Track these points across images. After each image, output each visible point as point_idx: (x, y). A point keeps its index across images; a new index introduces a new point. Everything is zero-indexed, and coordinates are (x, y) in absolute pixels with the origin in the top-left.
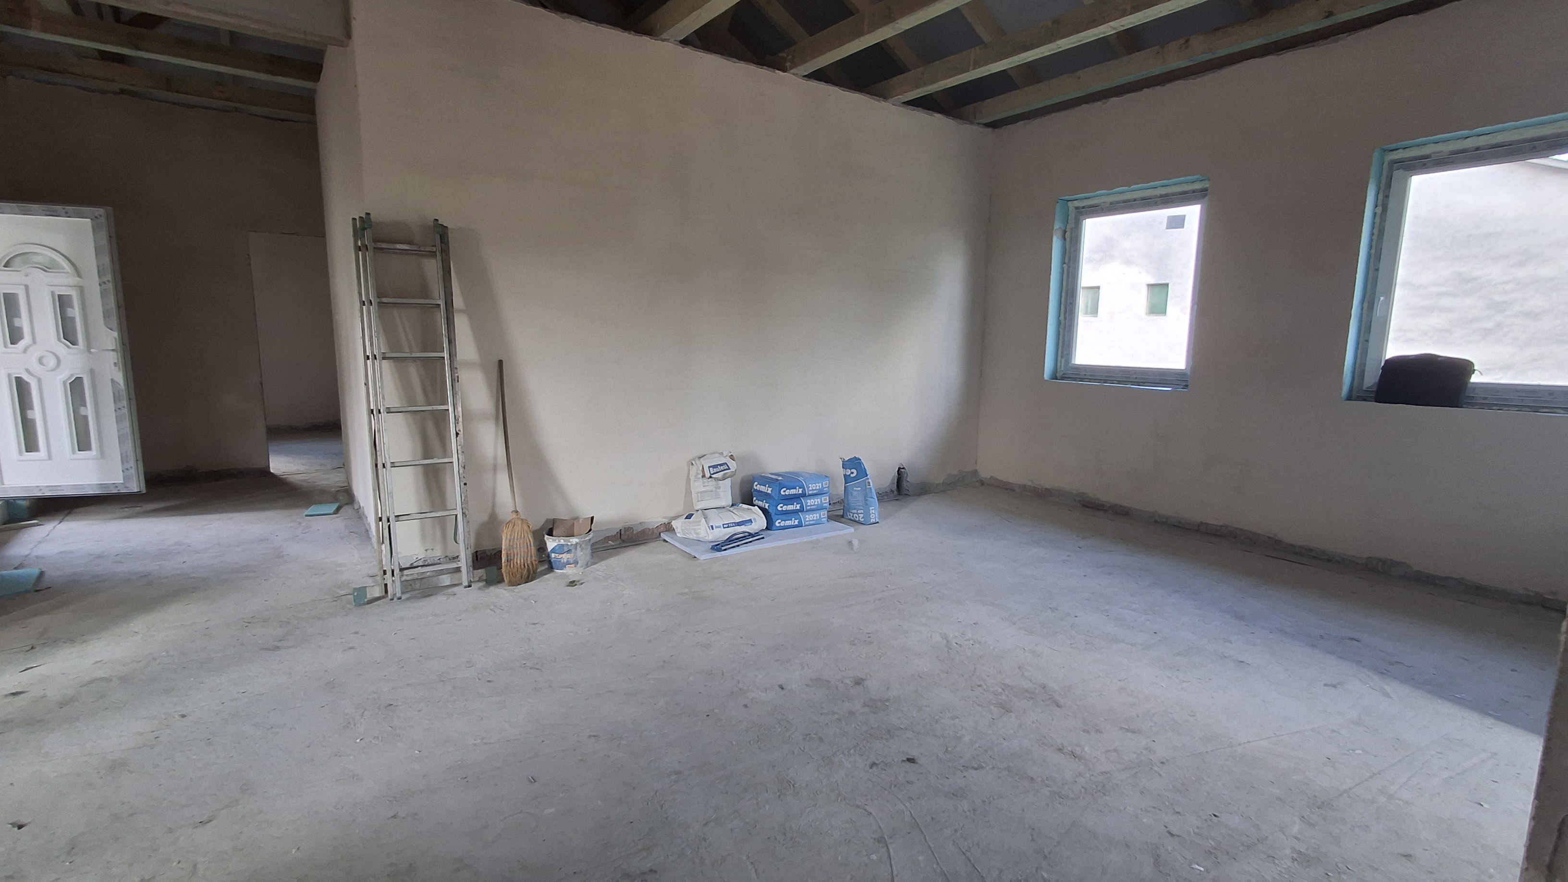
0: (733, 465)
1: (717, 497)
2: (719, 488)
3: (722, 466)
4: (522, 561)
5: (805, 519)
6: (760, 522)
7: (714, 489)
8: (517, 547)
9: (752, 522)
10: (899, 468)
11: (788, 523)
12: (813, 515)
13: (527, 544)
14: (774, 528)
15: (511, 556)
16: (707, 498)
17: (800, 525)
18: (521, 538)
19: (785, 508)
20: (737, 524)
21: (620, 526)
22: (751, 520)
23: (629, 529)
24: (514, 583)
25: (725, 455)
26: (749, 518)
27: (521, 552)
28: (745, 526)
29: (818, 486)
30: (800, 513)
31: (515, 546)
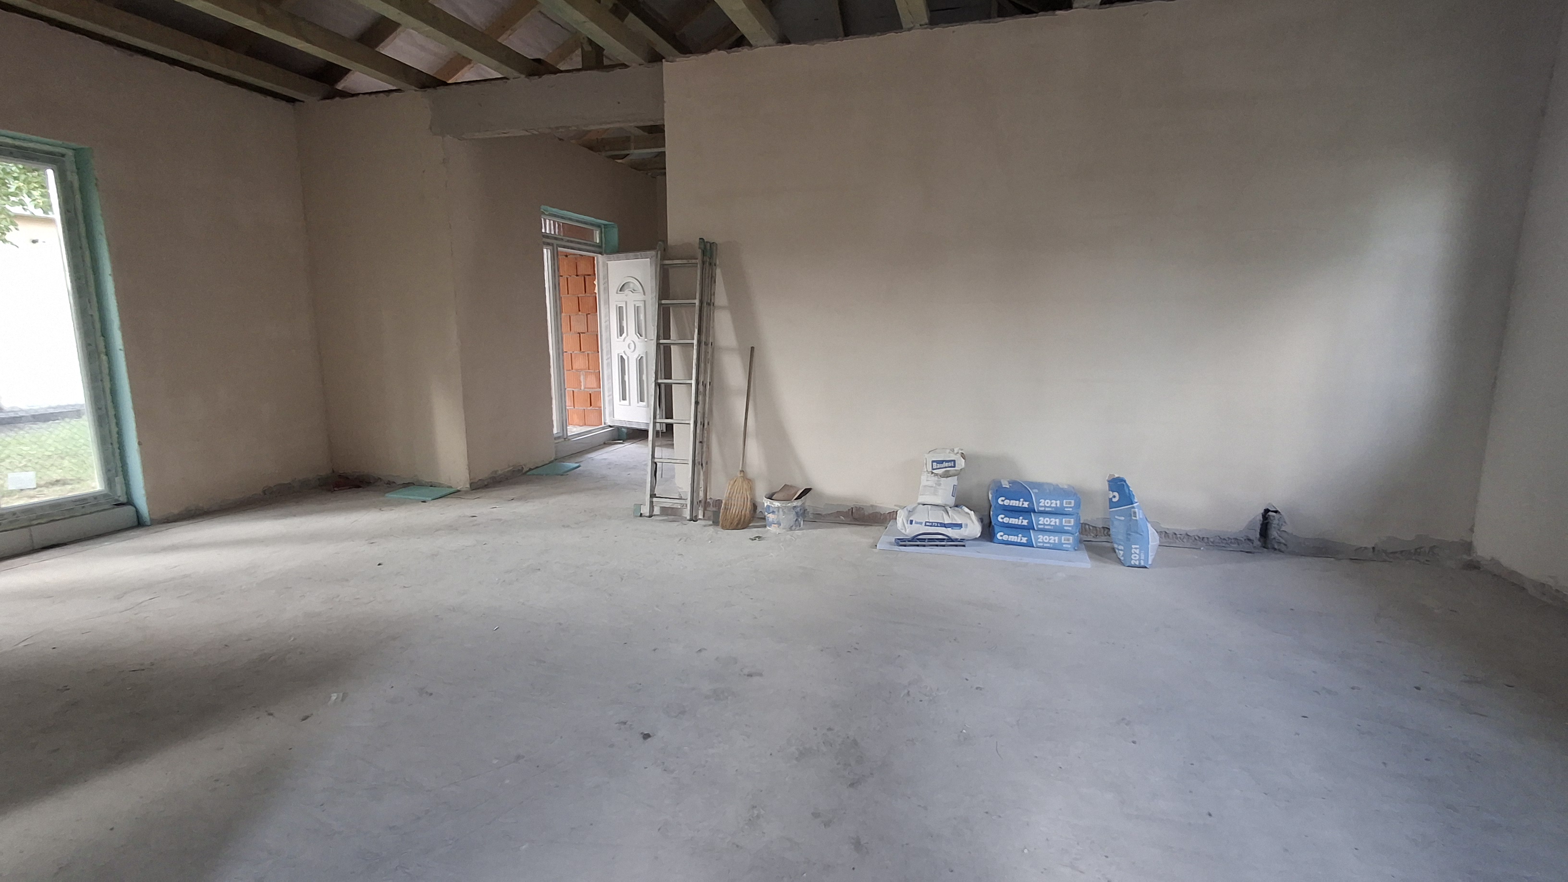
0: (961, 463)
1: (935, 493)
2: (940, 485)
3: (948, 462)
4: (737, 512)
5: (1036, 539)
6: (973, 528)
7: (934, 485)
8: (735, 500)
9: (962, 527)
10: (1267, 511)
11: (1013, 538)
12: (1049, 537)
13: (744, 498)
14: (995, 540)
15: (728, 506)
16: (927, 493)
17: (1029, 545)
18: (739, 493)
19: (1006, 520)
20: (943, 525)
21: (851, 505)
22: (961, 524)
23: (859, 509)
24: (724, 527)
25: (956, 452)
26: (960, 523)
27: (737, 504)
28: (952, 529)
29: (1055, 503)
30: (1031, 531)
31: (733, 498)
